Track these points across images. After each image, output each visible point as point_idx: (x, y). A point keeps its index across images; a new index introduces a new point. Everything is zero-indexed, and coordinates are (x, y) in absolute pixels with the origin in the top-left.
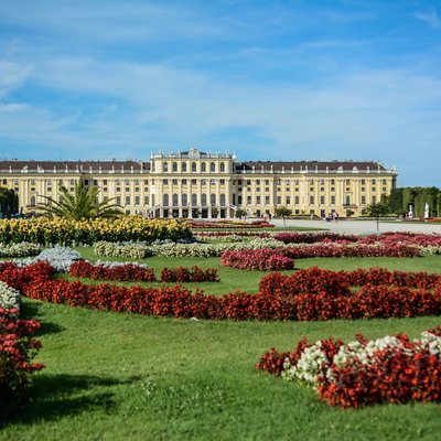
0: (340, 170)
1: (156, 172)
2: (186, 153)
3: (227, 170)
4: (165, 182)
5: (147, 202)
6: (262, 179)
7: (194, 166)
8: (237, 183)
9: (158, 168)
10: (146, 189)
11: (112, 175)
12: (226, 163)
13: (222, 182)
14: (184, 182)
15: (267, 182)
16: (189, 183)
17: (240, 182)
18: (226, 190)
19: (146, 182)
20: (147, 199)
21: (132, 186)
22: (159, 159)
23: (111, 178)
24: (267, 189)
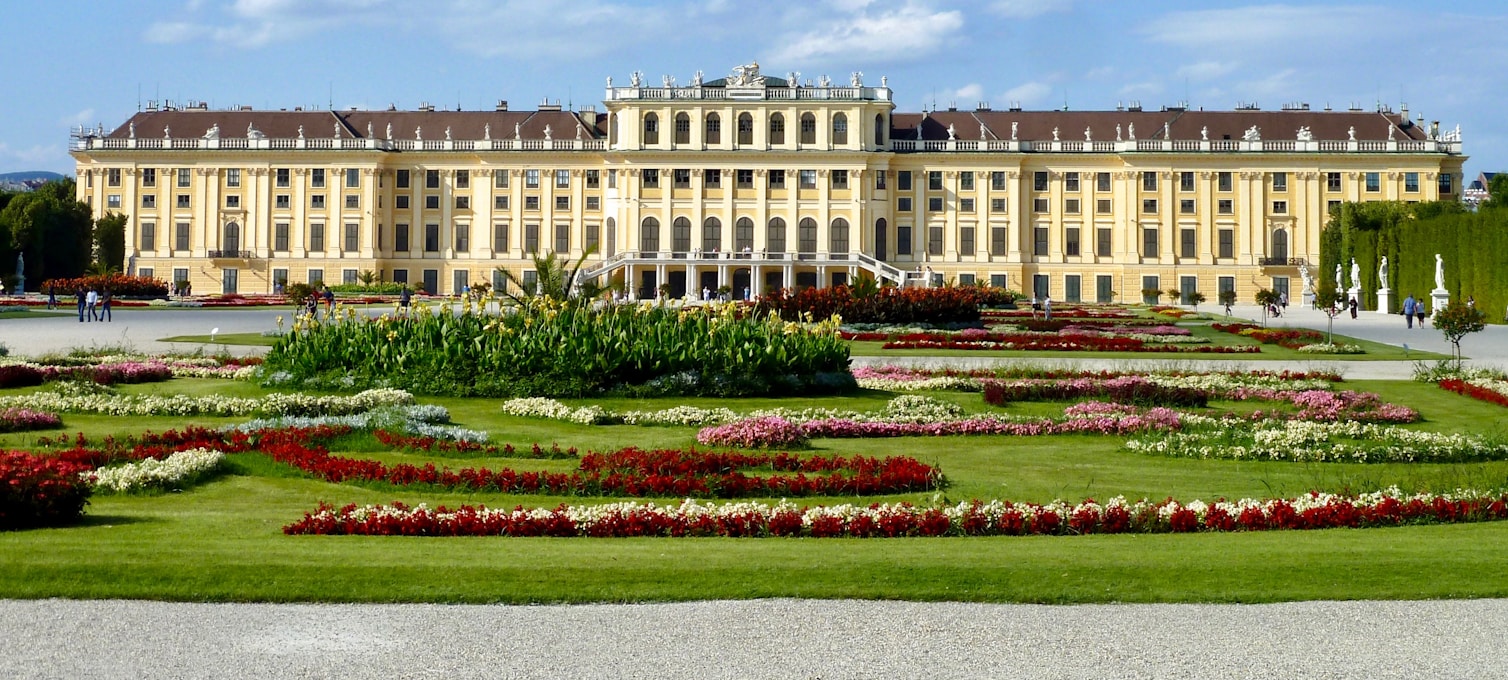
0: (1251, 142)
1: (619, 146)
2: (720, 84)
3: (854, 142)
4: (650, 178)
5: (592, 245)
6: (981, 171)
7: (744, 127)
8: (892, 183)
9: (628, 130)
10: (593, 203)
11: (485, 155)
12: (853, 117)
13: (839, 178)
14: (712, 178)
15: (998, 180)
16: (726, 182)
17: (905, 180)
18: (852, 205)
19: (593, 180)
20: (592, 234)
21: (546, 191)
22: (629, 102)
23: (483, 165)
24: (999, 206)
